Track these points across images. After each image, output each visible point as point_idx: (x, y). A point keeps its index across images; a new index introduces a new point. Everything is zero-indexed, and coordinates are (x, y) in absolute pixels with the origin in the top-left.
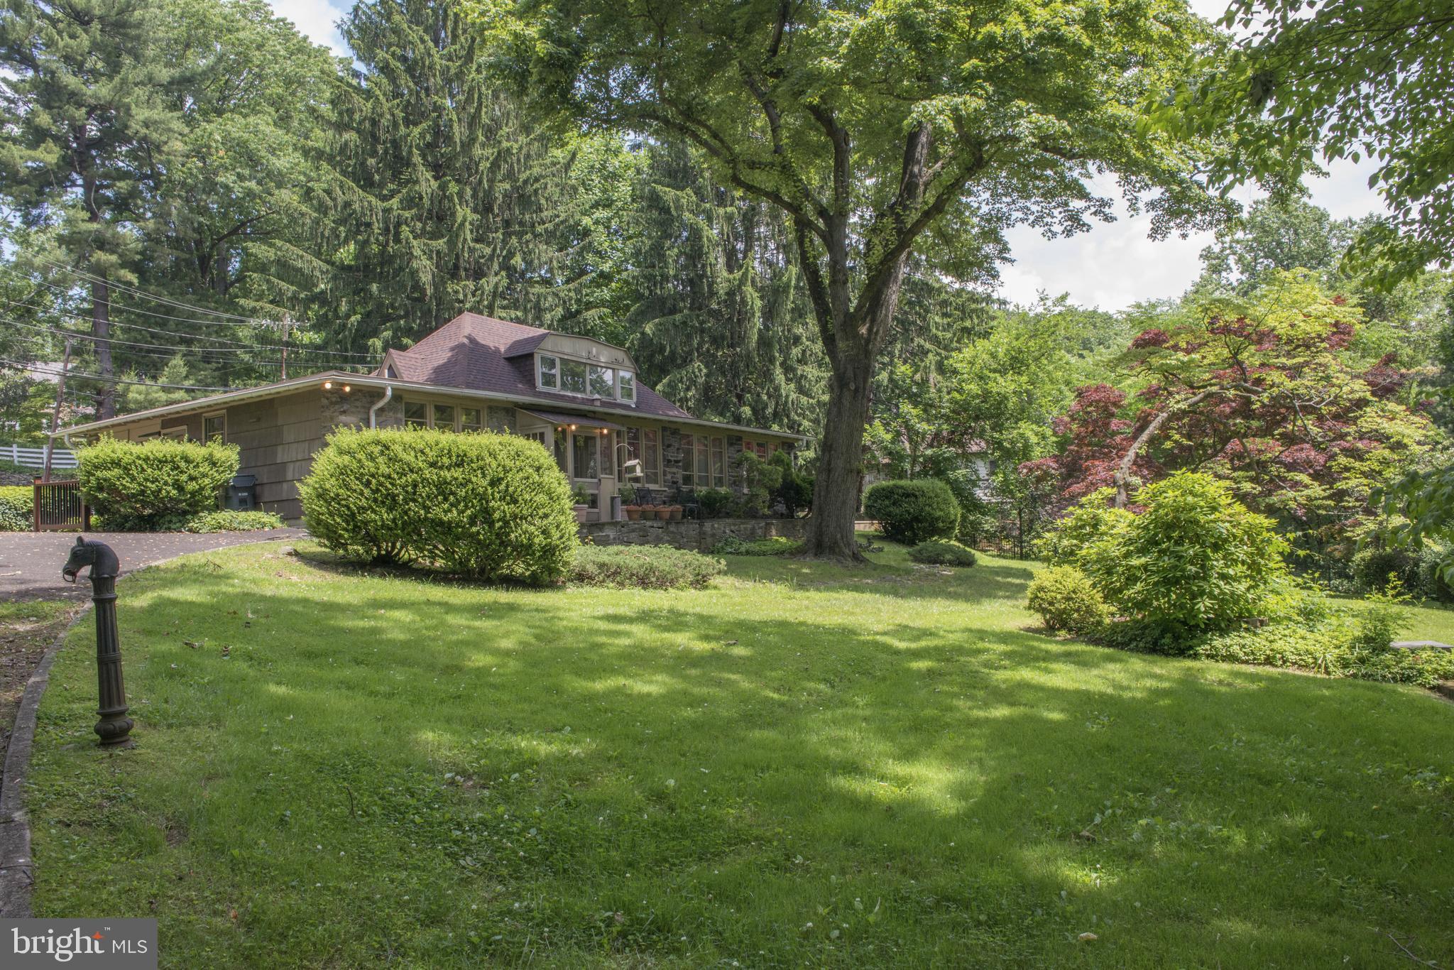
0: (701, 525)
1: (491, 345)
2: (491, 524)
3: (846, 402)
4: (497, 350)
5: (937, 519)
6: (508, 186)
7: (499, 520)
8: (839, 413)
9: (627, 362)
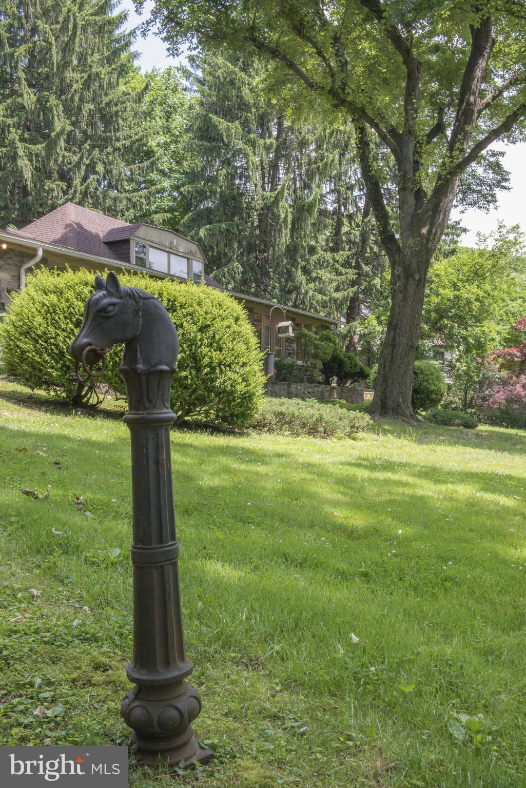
0: (289, 386)
1: (93, 231)
2: (198, 369)
3: (411, 290)
4: (97, 236)
5: (432, 392)
6: (92, 107)
7: (206, 366)
8: (405, 299)
9: (199, 254)
